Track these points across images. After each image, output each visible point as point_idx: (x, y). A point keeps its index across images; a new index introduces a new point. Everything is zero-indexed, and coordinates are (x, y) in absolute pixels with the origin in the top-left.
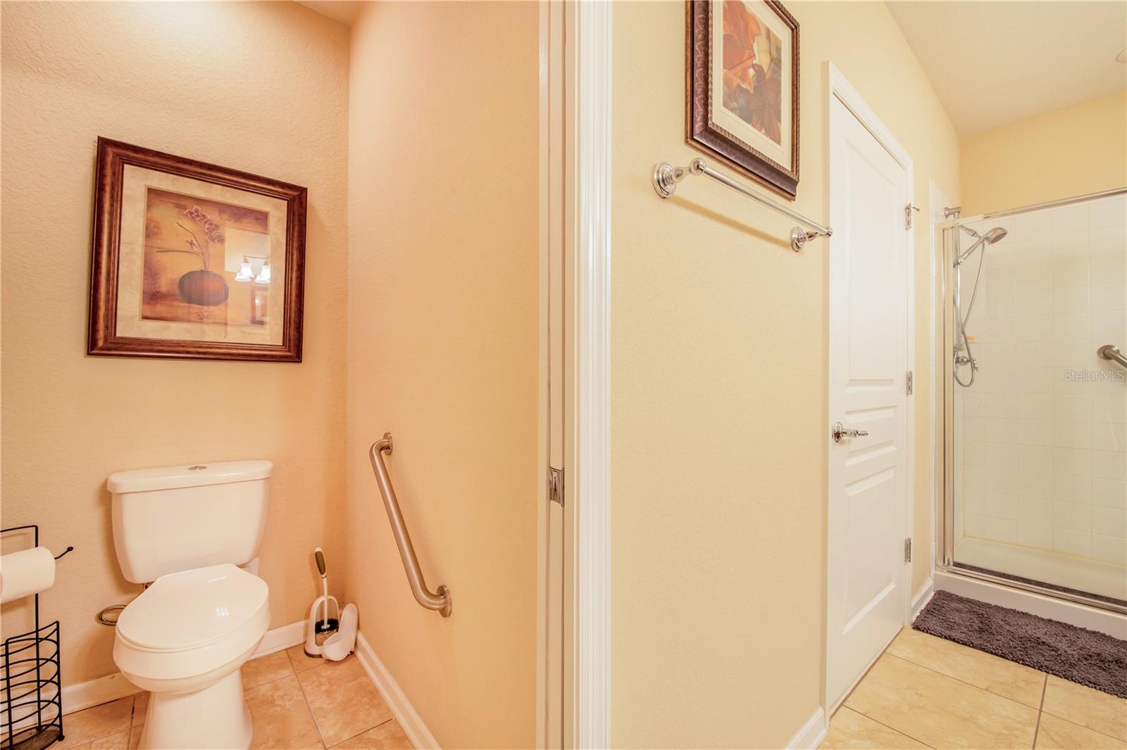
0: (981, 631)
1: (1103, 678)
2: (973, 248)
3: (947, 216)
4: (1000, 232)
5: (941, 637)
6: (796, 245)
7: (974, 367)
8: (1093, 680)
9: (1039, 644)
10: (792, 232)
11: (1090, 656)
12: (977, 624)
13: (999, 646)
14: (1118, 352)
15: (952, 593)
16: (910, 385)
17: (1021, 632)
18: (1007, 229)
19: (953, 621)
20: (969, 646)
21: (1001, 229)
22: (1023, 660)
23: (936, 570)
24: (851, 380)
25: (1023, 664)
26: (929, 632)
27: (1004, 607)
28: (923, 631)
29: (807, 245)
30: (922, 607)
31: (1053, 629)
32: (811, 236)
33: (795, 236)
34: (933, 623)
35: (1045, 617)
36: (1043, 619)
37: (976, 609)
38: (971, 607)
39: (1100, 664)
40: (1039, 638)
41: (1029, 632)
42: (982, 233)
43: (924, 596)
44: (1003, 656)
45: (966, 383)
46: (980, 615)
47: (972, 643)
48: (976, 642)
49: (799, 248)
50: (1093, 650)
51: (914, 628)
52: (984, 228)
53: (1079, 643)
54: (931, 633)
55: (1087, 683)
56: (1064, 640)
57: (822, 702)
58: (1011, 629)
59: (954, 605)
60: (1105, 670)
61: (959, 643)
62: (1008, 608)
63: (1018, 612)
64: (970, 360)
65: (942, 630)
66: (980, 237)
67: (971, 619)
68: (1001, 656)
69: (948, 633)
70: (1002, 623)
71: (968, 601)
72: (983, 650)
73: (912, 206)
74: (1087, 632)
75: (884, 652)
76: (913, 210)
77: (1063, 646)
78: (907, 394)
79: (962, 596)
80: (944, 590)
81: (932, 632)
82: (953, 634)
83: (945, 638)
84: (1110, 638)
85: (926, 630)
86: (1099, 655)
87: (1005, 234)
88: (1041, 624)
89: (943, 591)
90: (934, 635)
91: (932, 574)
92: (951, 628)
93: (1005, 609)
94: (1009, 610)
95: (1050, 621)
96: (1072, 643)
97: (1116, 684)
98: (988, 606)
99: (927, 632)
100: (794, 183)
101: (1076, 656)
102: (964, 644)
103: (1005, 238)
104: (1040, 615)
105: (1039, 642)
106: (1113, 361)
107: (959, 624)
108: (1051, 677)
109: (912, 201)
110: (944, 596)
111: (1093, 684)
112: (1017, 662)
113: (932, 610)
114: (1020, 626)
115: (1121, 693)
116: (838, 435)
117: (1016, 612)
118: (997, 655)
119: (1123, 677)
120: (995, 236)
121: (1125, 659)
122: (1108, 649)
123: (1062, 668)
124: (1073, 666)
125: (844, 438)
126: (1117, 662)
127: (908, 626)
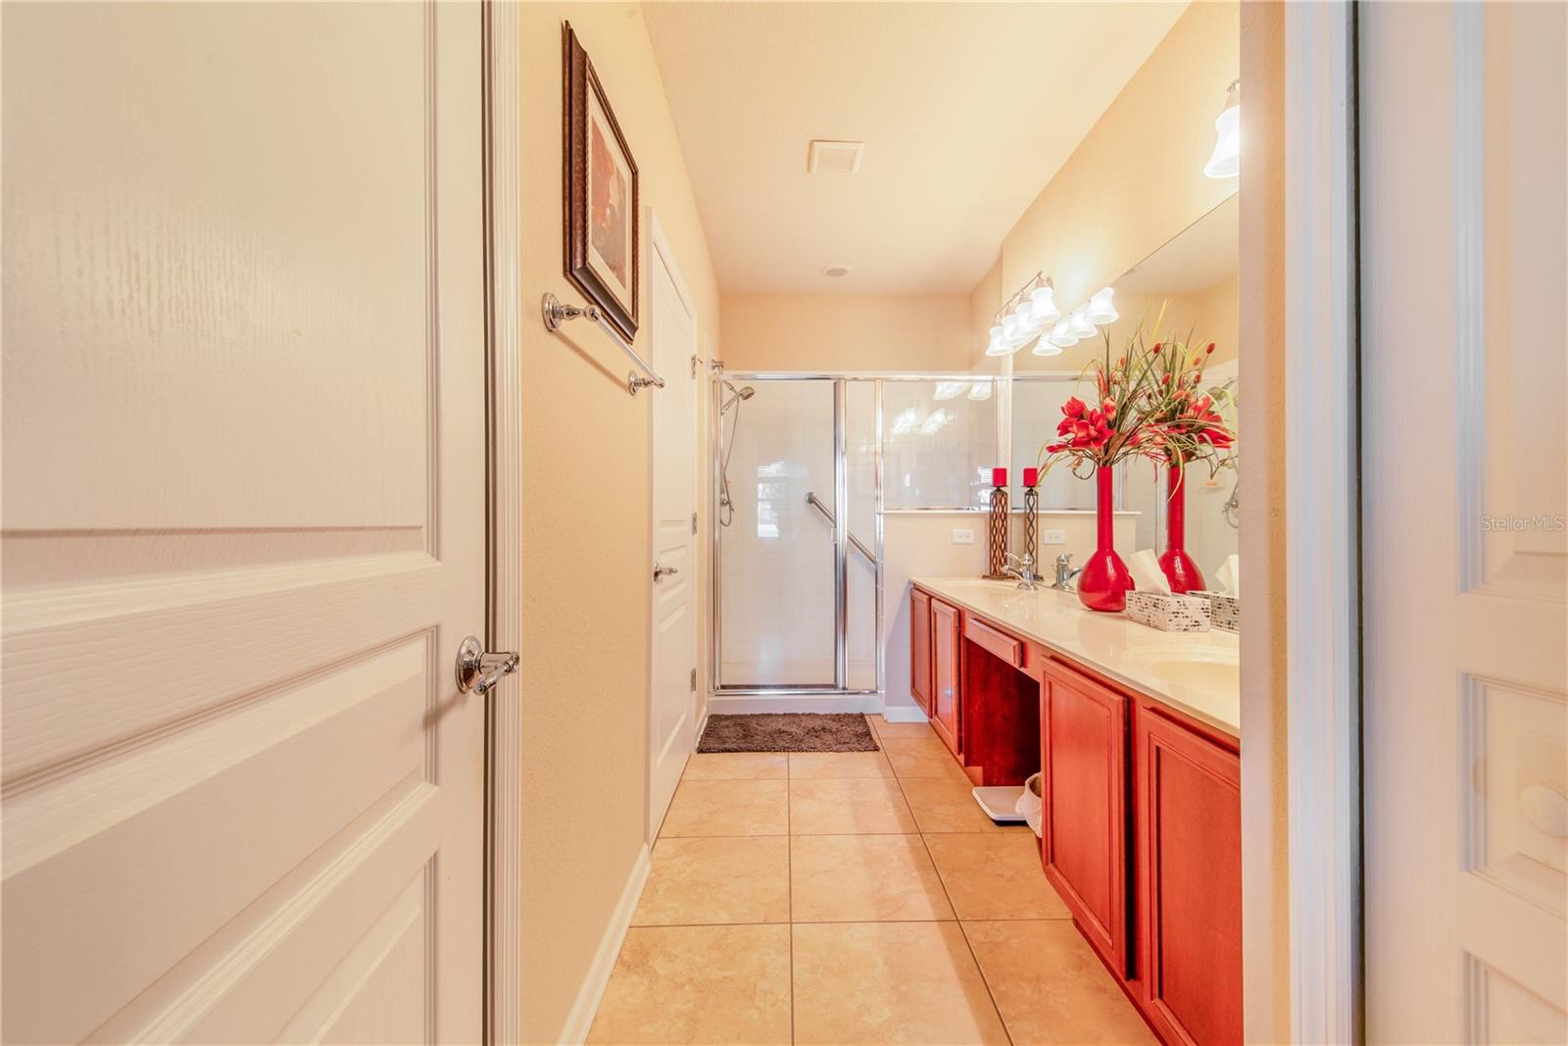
0: (745, 737)
1: (818, 743)
2: (733, 400)
3: (714, 367)
4: (750, 391)
5: (720, 752)
6: (633, 387)
7: (731, 509)
8: (813, 747)
9: (781, 734)
10: (630, 375)
11: (809, 731)
12: (742, 733)
13: (759, 745)
15: (720, 714)
16: (695, 525)
17: (769, 729)
18: (756, 390)
19: (725, 737)
20: (739, 751)
21: (750, 388)
22: (774, 749)
23: (709, 697)
24: (665, 521)
25: (774, 752)
27: (757, 714)
28: (706, 753)
29: (641, 390)
30: (702, 733)
31: (787, 720)
32: (647, 384)
33: (633, 380)
34: (712, 743)
35: (782, 713)
36: (780, 715)
37: (739, 721)
38: (736, 721)
39: (816, 735)
40: (780, 729)
41: (774, 727)
42: (738, 389)
43: (701, 724)
45: (726, 523)
46: (742, 725)
47: (741, 749)
48: (743, 746)
49: (634, 393)
50: (810, 726)
51: (699, 753)
52: (739, 386)
53: (803, 724)
54: (712, 752)
56: (794, 726)
57: (646, 839)
58: (763, 729)
59: (724, 723)
60: (818, 738)
63: (766, 715)
64: (729, 503)
65: (718, 747)
66: (736, 392)
67: (737, 730)
68: (761, 751)
69: (724, 747)
70: (756, 726)
71: (733, 717)
72: (749, 751)
73: (697, 357)
74: (806, 715)
75: (680, 781)
76: (698, 362)
77: (794, 729)
78: (694, 534)
79: (727, 713)
80: (715, 713)
82: (727, 746)
83: (723, 751)
84: (818, 715)
85: (709, 751)
86: (813, 728)
87: (752, 395)
88: (780, 719)
89: (714, 715)
90: (714, 752)
91: (706, 702)
92: (725, 742)
94: (760, 715)
95: (785, 714)
96: (799, 726)
97: (825, 744)
98: (746, 716)
99: (709, 753)
100: (634, 329)
101: (803, 734)
102: (736, 751)
103: (753, 397)
104: (779, 713)
105: (781, 732)
106: (813, 505)
107: (730, 738)
108: (791, 754)
109: (695, 351)
110: (714, 719)
111: (814, 749)
112: (770, 751)
113: (709, 733)
114: (768, 725)
115: (828, 749)
116: (656, 574)
117: (763, 715)
118: (757, 751)
119: (828, 738)
120: (747, 394)
121: (827, 727)
122: (818, 723)
123: (796, 745)
124: (801, 741)
125: (660, 577)
126: (824, 729)
127: (694, 753)
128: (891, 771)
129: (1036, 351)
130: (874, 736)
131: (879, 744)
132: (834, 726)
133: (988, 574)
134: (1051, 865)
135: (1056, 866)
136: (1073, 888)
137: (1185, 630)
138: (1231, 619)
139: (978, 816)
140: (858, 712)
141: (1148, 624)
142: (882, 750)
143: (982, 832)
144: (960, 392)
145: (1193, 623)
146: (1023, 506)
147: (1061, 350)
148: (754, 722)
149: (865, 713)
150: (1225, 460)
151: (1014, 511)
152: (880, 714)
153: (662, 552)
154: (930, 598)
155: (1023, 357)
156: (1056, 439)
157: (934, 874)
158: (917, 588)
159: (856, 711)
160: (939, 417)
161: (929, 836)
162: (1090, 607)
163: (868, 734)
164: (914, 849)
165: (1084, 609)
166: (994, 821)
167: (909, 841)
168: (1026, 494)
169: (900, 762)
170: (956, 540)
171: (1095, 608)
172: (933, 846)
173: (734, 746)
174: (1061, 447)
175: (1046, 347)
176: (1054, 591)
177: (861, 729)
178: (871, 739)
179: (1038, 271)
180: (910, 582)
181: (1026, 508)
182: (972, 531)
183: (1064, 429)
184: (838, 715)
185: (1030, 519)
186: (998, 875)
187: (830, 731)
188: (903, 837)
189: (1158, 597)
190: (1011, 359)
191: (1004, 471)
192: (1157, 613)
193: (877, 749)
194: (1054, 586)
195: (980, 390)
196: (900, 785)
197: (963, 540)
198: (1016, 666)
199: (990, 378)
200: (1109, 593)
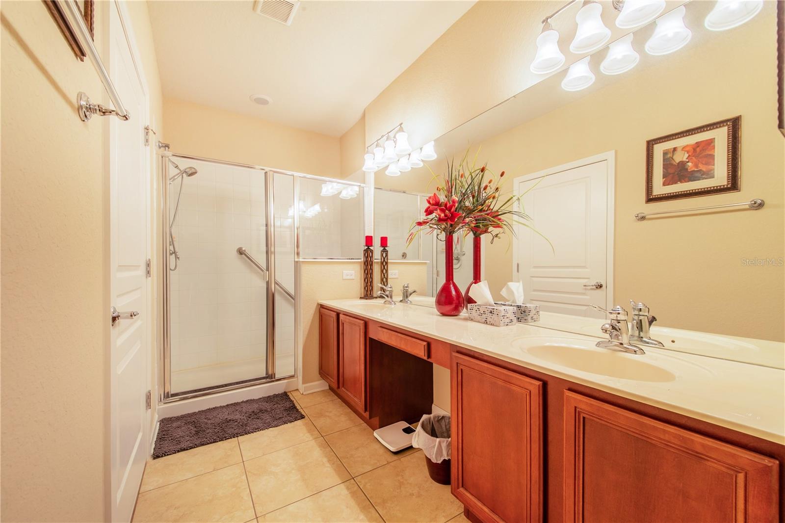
0: (197, 433)
1: (259, 423)
2: (176, 176)
3: (160, 147)
4: (193, 171)
5: (175, 453)
7: (177, 258)
8: (256, 428)
9: (228, 422)
10: (80, 96)
11: (251, 415)
12: (193, 430)
13: (211, 437)
14: (245, 251)
15: (171, 416)
16: (149, 270)
17: (217, 421)
18: (198, 170)
19: (178, 436)
20: (194, 447)
21: (194, 168)
22: (225, 437)
23: (158, 405)
24: (119, 266)
25: (225, 440)
26: (166, 454)
27: (203, 410)
28: (162, 456)
30: (155, 439)
31: (230, 410)
32: (103, 111)
33: (83, 102)
34: (166, 446)
35: (225, 405)
36: (224, 406)
37: (189, 419)
38: (186, 420)
39: (256, 416)
40: (226, 419)
41: (221, 418)
42: (182, 168)
44: (215, 442)
45: (173, 268)
46: (194, 423)
47: (196, 445)
48: (197, 442)
49: (86, 116)
50: (250, 411)
51: (154, 459)
52: (184, 164)
53: (244, 411)
54: (168, 455)
55: (255, 430)
56: (237, 413)
58: (212, 421)
59: (175, 425)
60: (258, 419)
61: (188, 449)
62: (205, 409)
63: (212, 409)
64: (175, 252)
65: (174, 447)
66: (180, 170)
67: (189, 428)
68: (214, 442)
69: (179, 447)
70: (206, 420)
71: (183, 417)
72: (203, 445)
74: (244, 402)
75: (139, 494)
77: (238, 416)
78: (146, 277)
79: (177, 415)
80: (164, 417)
81: (169, 453)
82: (183, 446)
83: (178, 451)
84: (254, 400)
85: (165, 454)
86: (253, 412)
87: (196, 173)
88: (224, 410)
89: (164, 419)
90: (170, 454)
91: (157, 411)
92: (179, 442)
93: (204, 411)
94: (206, 410)
95: (227, 405)
96: (241, 412)
97: (265, 423)
98: (194, 414)
99: (165, 456)
101: (245, 418)
102: (191, 448)
103: (196, 175)
105: (228, 421)
107: (183, 437)
108: (240, 438)
109: (147, 123)
110: (166, 423)
111: (258, 429)
112: (222, 440)
113: (162, 437)
114: (216, 417)
115: (268, 426)
116: (114, 319)
117: (209, 410)
118: (211, 443)
119: (267, 417)
120: (190, 172)
121: (264, 408)
122: (255, 406)
123: (243, 429)
124: (246, 425)
125: (117, 322)
126: (261, 411)
127: (150, 459)
128: (317, 432)
129: (387, 172)
130: (298, 407)
131: (303, 413)
132: (268, 406)
133: (363, 296)
134: (461, 489)
135: (466, 489)
136: (485, 505)
137: (507, 325)
138: (520, 317)
139: (382, 451)
140: (283, 392)
141: (486, 322)
142: (306, 417)
143: (388, 463)
144: (336, 193)
145: (510, 321)
146: (380, 258)
147: (400, 173)
148: (203, 417)
149: (286, 391)
150: (498, 234)
151: (375, 261)
152: (297, 390)
153: (118, 296)
154: (338, 315)
155: (380, 175)
156: (423, 217)
157: (373, 511)
158: (322, 306)
159: (281, 391)
160: (317, 208)
161: (359, 478)
162: (441, 313)
163: (294, 407)
164: (353, 494)
165: (439, 315)
166: (392, 452)
167: (348, 488)
168: (382, 251)
169: (321, 423)
170: (345, 277)
171: (444, 314)
172: (365, 486)
173: (189, 444)
174: (425, 223)
175: (394, 171)
176: (402, 304)
177: (288, 404)
178: (297, 410)
179: (400, 123)
180: (318, 304)
181: (381, 259)
182: (353, 272)
183: (429, 212)
184: (269, 397)
185: (384, 264)
186: (410, 495)
187: (266, 411)
188: (342, 485)
189: (494, 308)
190: (372, 176)
191: (371, 237)
192: (492, 317)
193: (303, 417)
194: (401, 301)
195: (349, 191)
196: (326, 441)
197: (348, 277)
198: (425, 358)
199: (359, 184)
200: (453, 306)
